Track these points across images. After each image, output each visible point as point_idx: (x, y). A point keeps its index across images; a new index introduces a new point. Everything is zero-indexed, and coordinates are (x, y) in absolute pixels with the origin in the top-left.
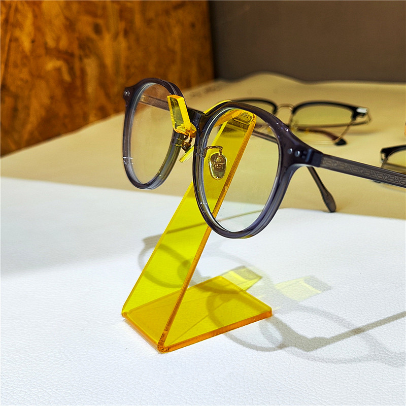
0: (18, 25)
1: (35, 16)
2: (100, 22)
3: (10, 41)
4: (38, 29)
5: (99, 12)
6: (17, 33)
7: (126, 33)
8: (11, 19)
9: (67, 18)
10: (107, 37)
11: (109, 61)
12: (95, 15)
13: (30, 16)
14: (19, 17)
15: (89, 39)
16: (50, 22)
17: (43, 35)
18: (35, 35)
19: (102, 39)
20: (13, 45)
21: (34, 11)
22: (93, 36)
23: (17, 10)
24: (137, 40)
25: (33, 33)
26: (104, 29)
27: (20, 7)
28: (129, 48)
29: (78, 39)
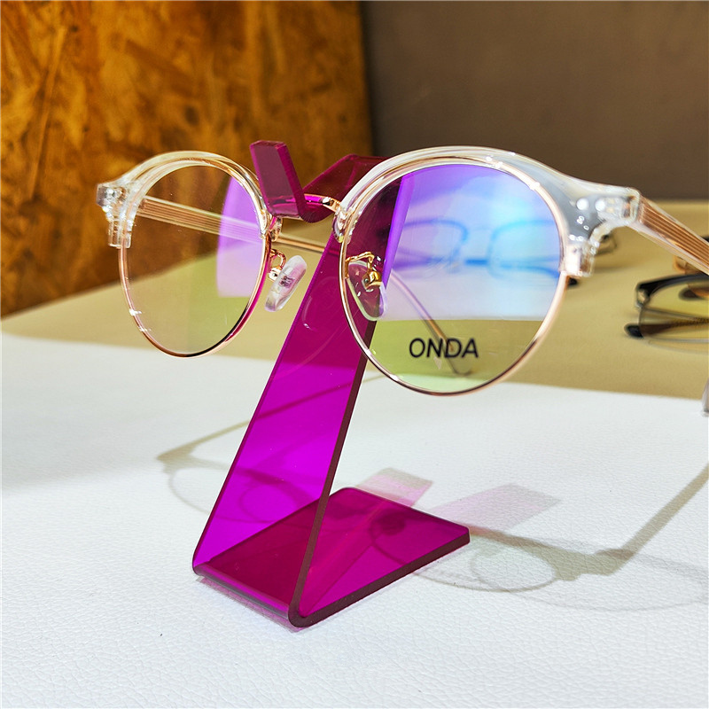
2: (196, 104)
10: (209, 130)
15: (178, 130)
19: (199, 131)
22: (185, 125)
26: (203, 117)
29: (160, 129)
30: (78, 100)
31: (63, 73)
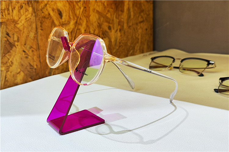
0: (80, 24)
1: (87, 22)
2: (111, 25)
3: (77, 29)
4: (87, 26)
5: (111, 22)
6: (80, 27)
7: (120, 30)
8: (78, 22)
9: (98, 23)
10: (113, 31)
11: (113, 40)
12: (109, 23)
13: (85, 21)
14: (81, 21)
15: (106, 31)
16: (92, 24)
17: (89, 28)
18: (86, 28)
19: (111, 32)
20: (78, 31)
21: (86, 20)
22: (108, 30)
23: (80, 19)
24: (124, 33)
25: (85, 28)
26: (112, 28)
27: (82, 17)
28: (121, 36)
29: (102, 31)
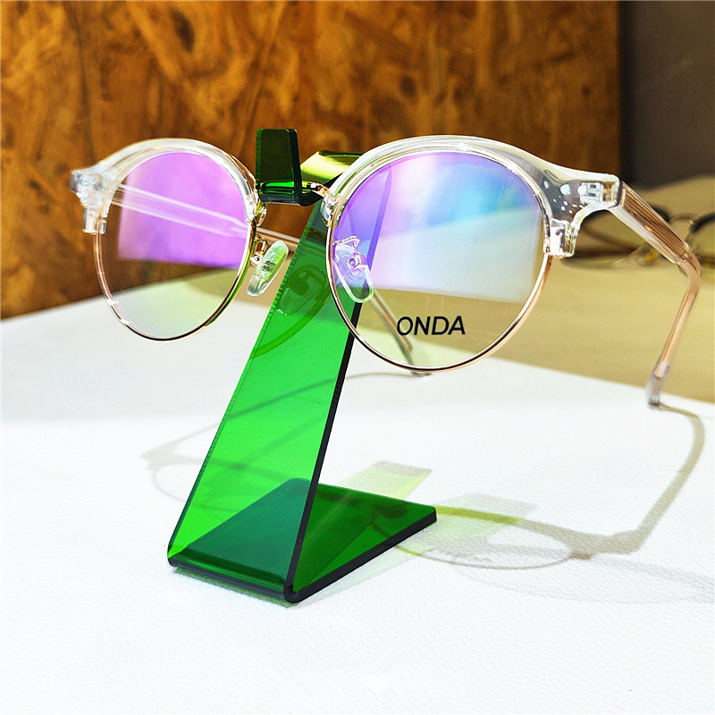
5: (413, 61)
8: (264, 64)
9: (355, 67)
10: (424, 101)
12: (404, 65)
13: (295, 59)
15: (391, 100)
18: (300, 90)
19: (415, 103)
20: (263, 102)
21: (301, 53)
22: (399, 98)
25: (295, 88)
26: (419, 88)
30: (291, 70)
31: (279, 45)
